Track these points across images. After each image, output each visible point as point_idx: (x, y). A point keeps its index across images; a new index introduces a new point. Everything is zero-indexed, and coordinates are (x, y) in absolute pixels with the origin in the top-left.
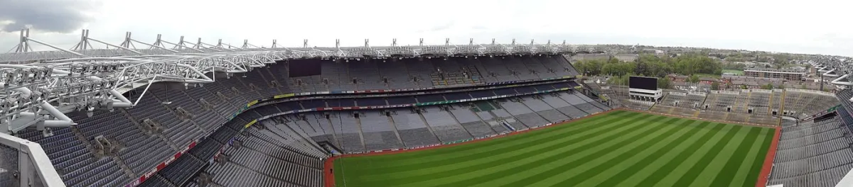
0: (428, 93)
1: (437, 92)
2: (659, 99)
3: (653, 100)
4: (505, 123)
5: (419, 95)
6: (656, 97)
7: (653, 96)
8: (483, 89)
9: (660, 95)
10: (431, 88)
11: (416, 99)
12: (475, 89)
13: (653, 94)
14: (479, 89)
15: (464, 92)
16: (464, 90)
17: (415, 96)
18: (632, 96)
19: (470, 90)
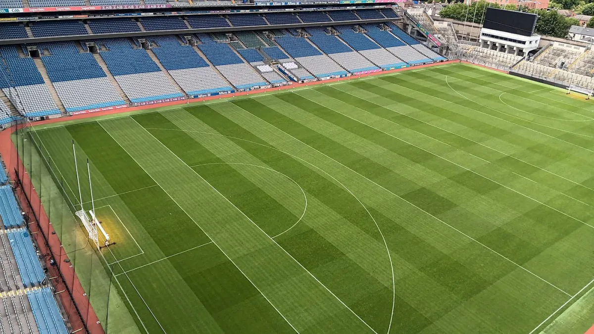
0: (159, 14)
1: (174, 14)
2: (533, 52)
3: (520, 52)
4: (281, 67)
5: (143, 18)
6: (527, 48)
7: (520, 46)
8: (248, 11)
9: (534, 46)
10: (164, 7)
11: (139, 24)
12: (235, 12)
13: (524, 43)
14: (242, 11)
15: (217, 15)
16: (218, 12)
17: (137, 19)
18: (485, 42)
19: (229, 12)
